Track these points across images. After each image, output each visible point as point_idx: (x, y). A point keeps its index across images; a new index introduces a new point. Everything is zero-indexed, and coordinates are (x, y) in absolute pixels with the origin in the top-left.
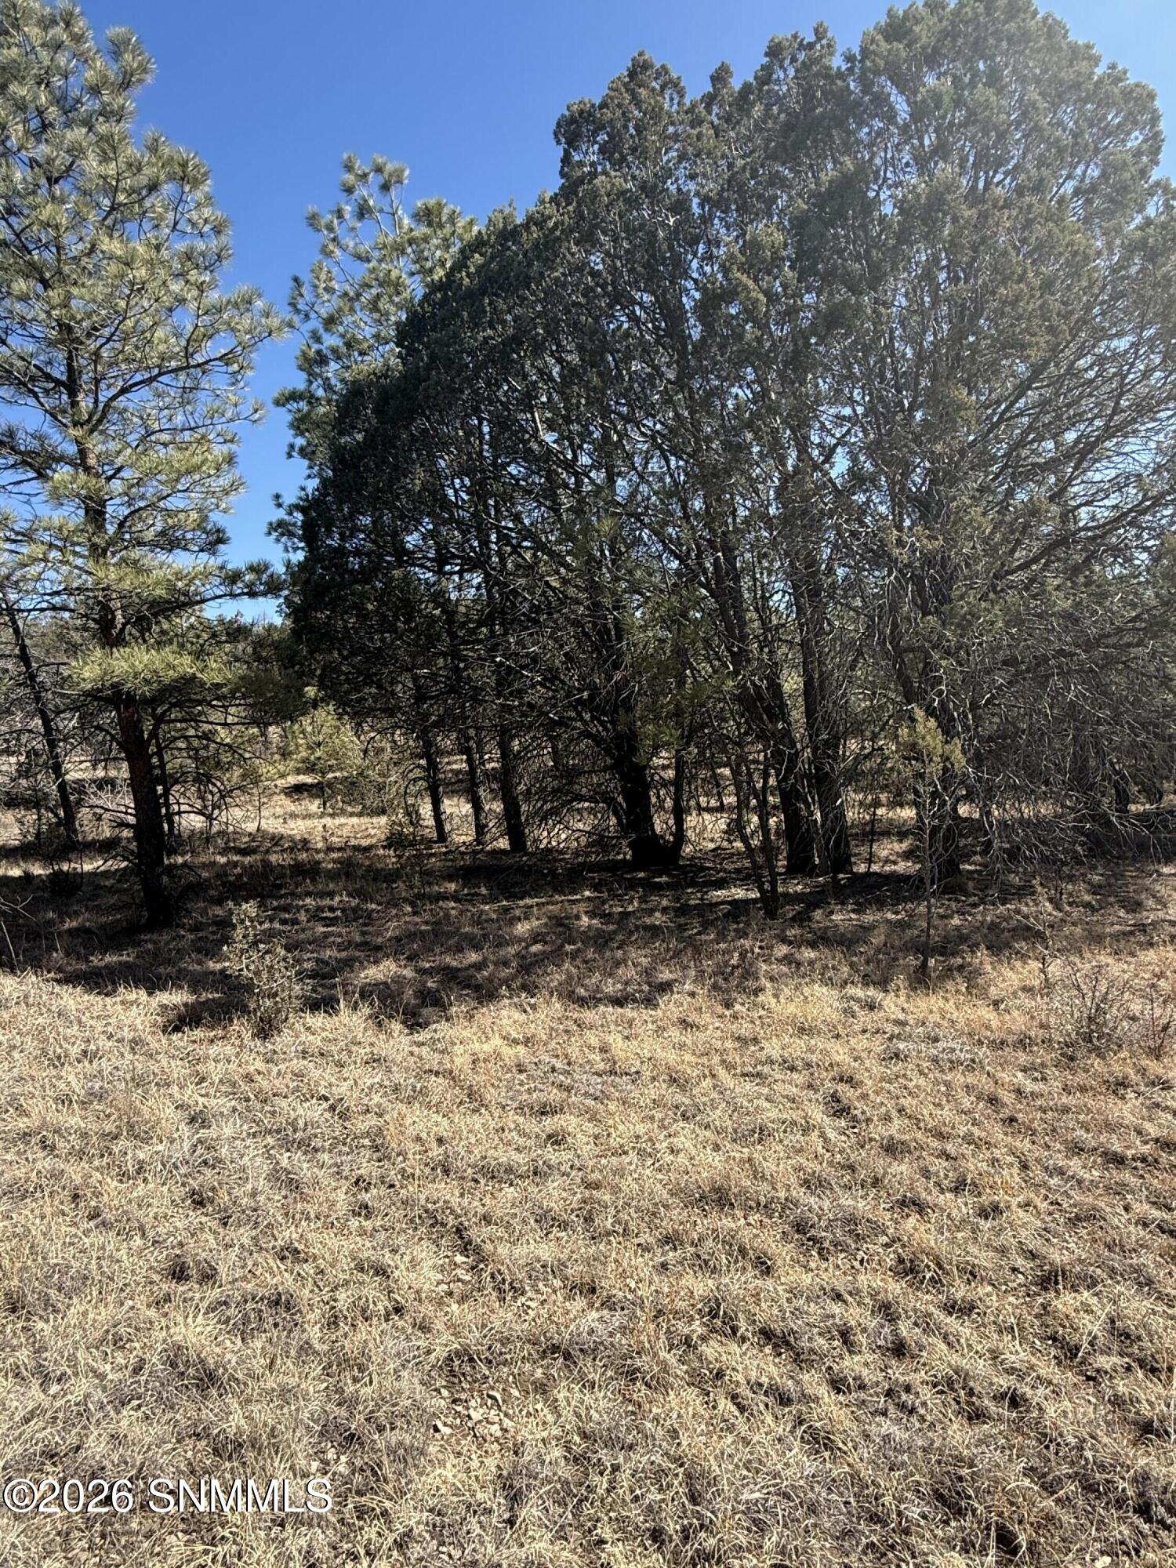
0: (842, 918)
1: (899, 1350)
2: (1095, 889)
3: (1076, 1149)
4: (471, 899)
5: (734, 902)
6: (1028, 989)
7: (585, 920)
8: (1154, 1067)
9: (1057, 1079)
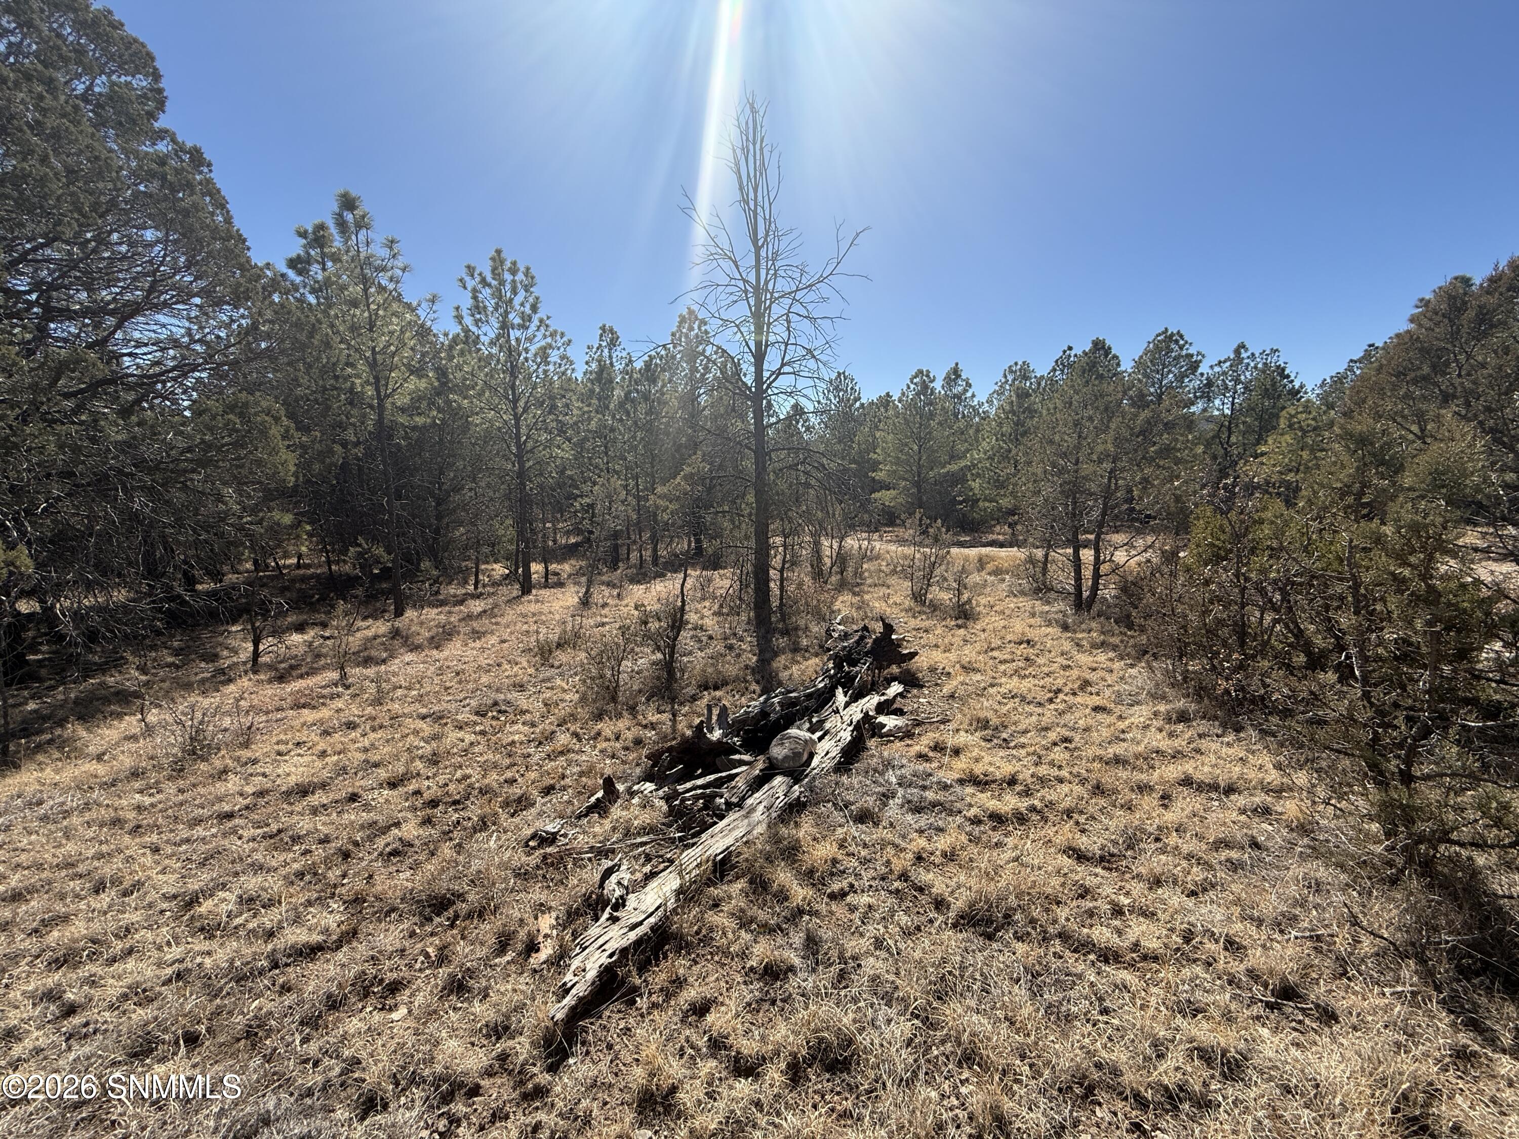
1: (69, 1011)
3: (195, 823)
6: (132, 738)
8: (246, 754)
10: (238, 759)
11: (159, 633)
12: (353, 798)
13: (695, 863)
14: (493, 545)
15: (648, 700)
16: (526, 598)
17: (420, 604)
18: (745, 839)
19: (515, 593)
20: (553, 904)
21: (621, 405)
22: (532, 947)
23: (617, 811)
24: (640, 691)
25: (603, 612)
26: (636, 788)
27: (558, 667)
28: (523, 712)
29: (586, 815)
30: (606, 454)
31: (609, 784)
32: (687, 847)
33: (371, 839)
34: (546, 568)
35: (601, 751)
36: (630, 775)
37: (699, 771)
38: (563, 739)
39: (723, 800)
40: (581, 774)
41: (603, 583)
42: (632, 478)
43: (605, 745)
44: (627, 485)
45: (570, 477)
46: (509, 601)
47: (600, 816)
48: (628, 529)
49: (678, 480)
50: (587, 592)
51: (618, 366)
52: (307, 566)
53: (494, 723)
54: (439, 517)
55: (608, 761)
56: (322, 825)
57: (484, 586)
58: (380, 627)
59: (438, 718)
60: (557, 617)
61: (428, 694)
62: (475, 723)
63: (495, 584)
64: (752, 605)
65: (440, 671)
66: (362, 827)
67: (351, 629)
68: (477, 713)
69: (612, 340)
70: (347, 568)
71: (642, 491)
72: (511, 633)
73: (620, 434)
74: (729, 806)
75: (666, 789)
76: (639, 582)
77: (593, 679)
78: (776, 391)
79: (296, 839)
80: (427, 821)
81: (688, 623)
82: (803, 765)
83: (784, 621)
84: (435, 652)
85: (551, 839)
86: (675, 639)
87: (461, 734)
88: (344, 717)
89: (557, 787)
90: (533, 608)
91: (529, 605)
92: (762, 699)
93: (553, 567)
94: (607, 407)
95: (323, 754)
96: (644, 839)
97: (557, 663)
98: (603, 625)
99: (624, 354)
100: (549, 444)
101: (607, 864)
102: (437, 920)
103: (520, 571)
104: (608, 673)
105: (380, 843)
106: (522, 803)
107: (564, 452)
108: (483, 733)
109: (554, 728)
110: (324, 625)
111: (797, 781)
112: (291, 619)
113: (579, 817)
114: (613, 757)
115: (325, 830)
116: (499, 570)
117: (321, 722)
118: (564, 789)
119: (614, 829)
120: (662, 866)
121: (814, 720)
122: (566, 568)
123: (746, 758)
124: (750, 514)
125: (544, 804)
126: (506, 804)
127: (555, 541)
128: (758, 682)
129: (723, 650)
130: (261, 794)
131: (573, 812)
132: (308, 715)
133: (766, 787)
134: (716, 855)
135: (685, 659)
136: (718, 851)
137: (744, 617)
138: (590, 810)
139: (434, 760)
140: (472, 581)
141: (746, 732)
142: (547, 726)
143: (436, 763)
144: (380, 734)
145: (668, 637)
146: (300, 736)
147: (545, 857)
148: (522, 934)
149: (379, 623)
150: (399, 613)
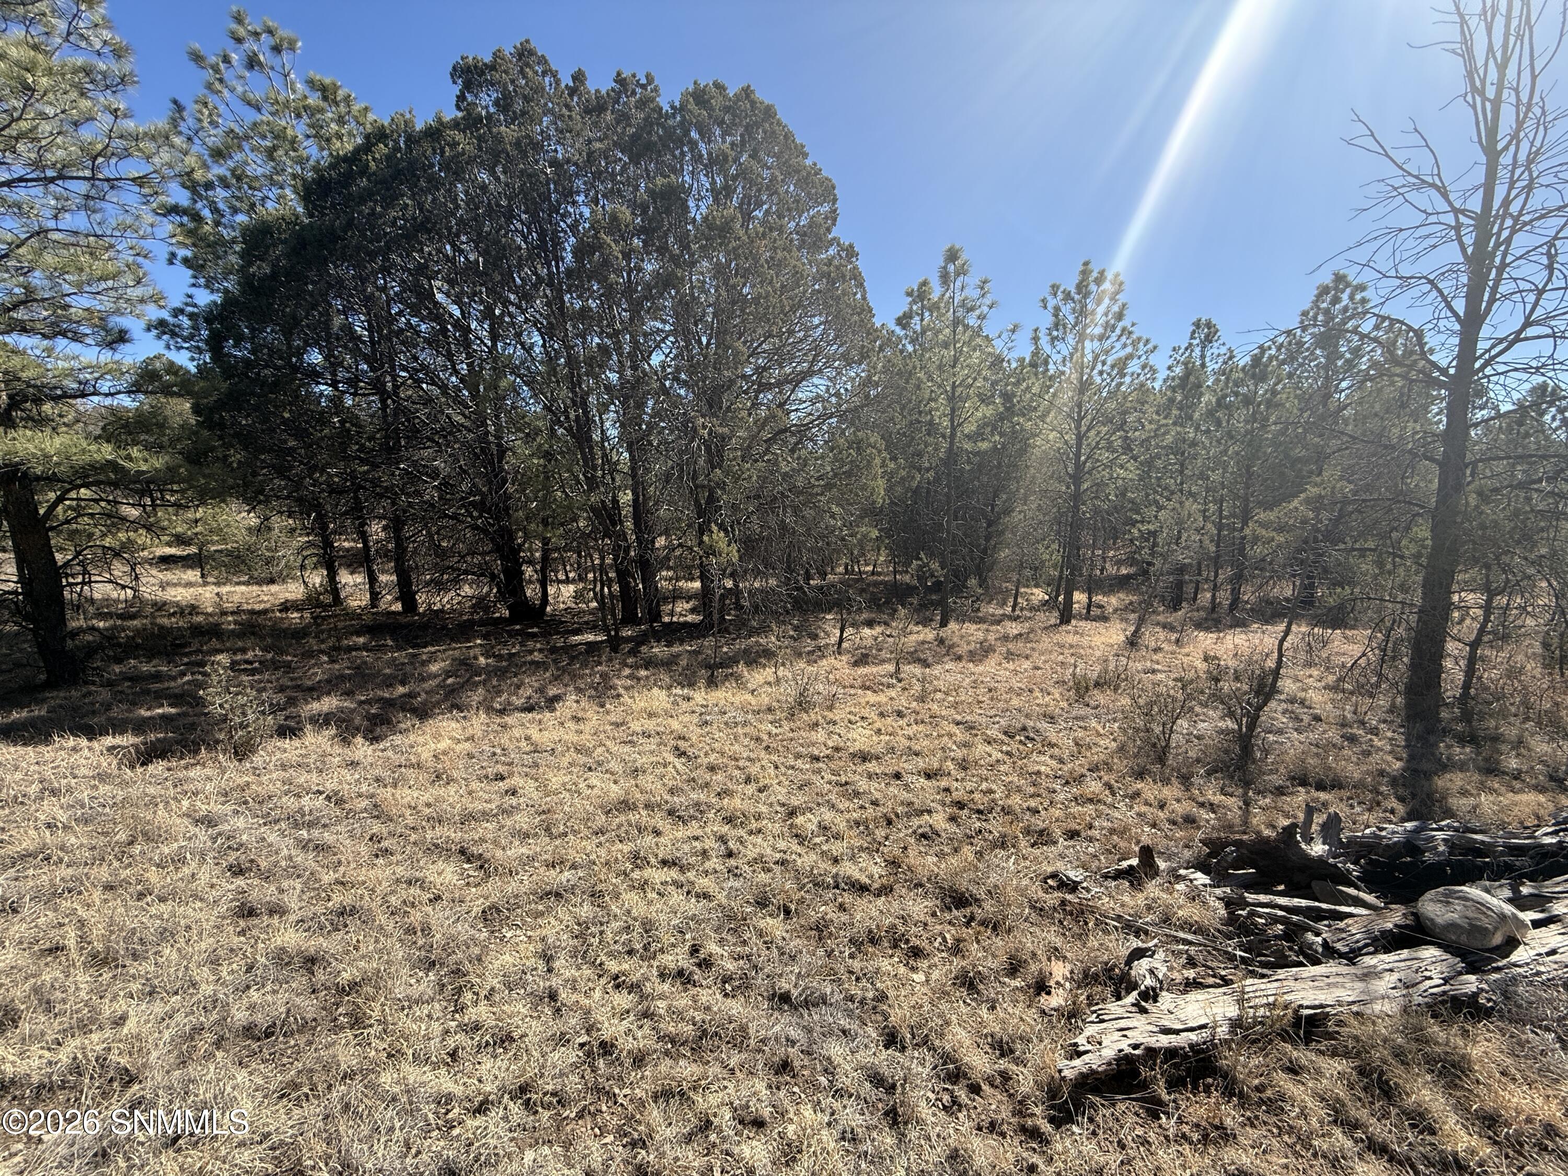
0: (658, 650)
1: (730, 854)
2: (796, 628)
3: (798, 756)
4: (381, 648)
5: (589, 644)
6: (769, 684)
7: (482, 660)
8: (830, 715)
9: (786, 726)
10: (824, 717)
11: (788, 612)
12: (898, 776)
13: (1265, 1001)
14: (1036, 569)
15: (1209, 773)
16: (1064, 627)
17: (962, 619)
18: (1355, 1008)
19: (1053, 621)
20: (1068, 955)
21: (1210, 413)
22: (1041, 987)
23: (1153, 888)
24: (1198, 760)
25: (1155, 657)
26: (1182, 872)
27: (1096, 708)
28: (1052, 745)
29: (1115, 878)
30: (1181, 472)
31: (1147, 854)
32: (1253, 974)
33: (908, 816)
34: (1090, 599)
35: (1139, 815)
36: (1175, 854)
37: (1281, 887)
38: (1093, 786)
39: (1319, 940)
40: (1112, 831)
41: (1158, 624)
42: (1215, 502)
43: (1144, 809)
44: (1205, 511)
45: (1132, 501)
46: (1046, 628)
47: (1132, 884)
48: (1199, 564)
49: (1295, 503)
50: (1136, 631)
51: (1211, 366)
52: (879, 574)
53: (1021, 747)
54: (988, 538)
55: (1147, 829)
56: (875, 789)
57: (1022, 609)
58: (928, 634)
59: (970, 727)
60: (1098, 653)
61: (962, 702)
62: (1002, 742)
63: (1032, 609)
64: (1402, 687)
65: (975, 685)
66: (902, 803)
67: (905, 633)
68: (1005, 733)
69: (1207, 336)
70: (907, 578)
71: (1227, 518)
72: (1045, 662)
73: (1204, 448)
74: (1330, 952)
75: (1228, 890)
76: (1208, 629)
77: (1137, 730)
78: (1501, 368)
79: (857, 794)
80: (953, 819)
81: (1281, 693)
82: (1491, 950)
83: (1469, 722)
84: (971, 665)
85: (1073, 887)
86: (1260, 708)
87: (989, 749)
88: (897, 705)
89: (1083, 834)
90: (1071, 639)
91: (1066, 635)
92: (1409, 825)
93: (1098, 598)
94: (1191, 418)
95: (879, 732)
96: (1190, 937)
97: (1092, 703)
98: (1154, 672)
99: (1223, 350)
100: (1110, 465)
101: (1136, 943)
102: (955, 912)
103: (1061, 598)
104: (1158, 730)
105: (916, 822)
106: (1042, 838)
107: (1128, 472)
108: (1008, 753)
109: (1085, 771)
110: (887, 624)
111: (1473, 968)
112: (865, 616)
113: (1106, 877)
114: (1154, 826)
115: (877, 795)
116: (1039, 595)
117: (880, 705)
118: (1091, 839)
119: (1149, 908)
120: (1211, 981)
121: (1525, 890)
122: (1113, 601)
123: (1370, 898)
124: (1418, 556)
125: (1067, 848)
126: (1027, 832)
127: (1102, 571)
128: (1401, 799)
129: (1337, 740)
130: (837, 749)
131: (1099, 869)
132: (871, 697)
133: (1405, 953)
134: (1301, 1006)
135: (1271, 737)
136: (1305, 1003)
137: (1383, 702)
138: (1119, 875)
139: (963, 765)
140: (1011, 602)
141: (1371, 862)
142: (1079, 766)
143: (965, 769)
144: (921, 728)
145: (1248, 703)
146: (866, 712)
147: (1063, 903)
148: (1034, 968)
149: (927, 630)
150: (943, 624)
